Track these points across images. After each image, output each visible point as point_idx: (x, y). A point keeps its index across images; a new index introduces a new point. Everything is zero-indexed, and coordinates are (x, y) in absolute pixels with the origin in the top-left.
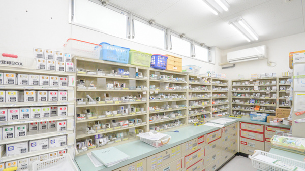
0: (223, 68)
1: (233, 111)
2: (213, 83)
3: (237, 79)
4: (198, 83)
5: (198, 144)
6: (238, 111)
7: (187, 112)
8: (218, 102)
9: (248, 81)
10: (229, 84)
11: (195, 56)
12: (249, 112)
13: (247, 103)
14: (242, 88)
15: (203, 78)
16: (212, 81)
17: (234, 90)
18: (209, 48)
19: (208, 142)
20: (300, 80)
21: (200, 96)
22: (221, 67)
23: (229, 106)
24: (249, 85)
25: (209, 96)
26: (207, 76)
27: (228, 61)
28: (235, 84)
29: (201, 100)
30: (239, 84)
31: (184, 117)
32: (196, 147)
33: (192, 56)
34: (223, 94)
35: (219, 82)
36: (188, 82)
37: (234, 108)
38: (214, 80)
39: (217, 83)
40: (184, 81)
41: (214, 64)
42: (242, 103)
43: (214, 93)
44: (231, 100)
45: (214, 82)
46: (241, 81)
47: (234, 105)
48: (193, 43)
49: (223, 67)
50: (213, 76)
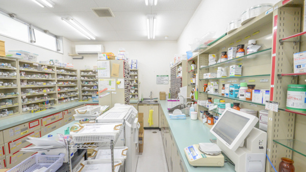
0: (74, 59)
1: (83, 96)
2: (56, 71)
3: (84, 69)
4: (36, 70)
5: (30, 128)
6: (87, 96)
7: (20, 100)
8: (66, 89)
9: (92, 71)
10: (78, 73)
11: (35, 42)
12: (91, 96)
13: (92, 89)
14: (88, 77)
15: (42, 66)
16: (55, 70)
17: (82, 78)
18: (56, 37)
19: (44, 125)
20: (101, 71)
21: (40, 83)
22: (71, 58)
23: (78, 92)
24: (92, 75)
25: (52, 83)
26: (48, 64)
27: (77, 53)
28: (82, 73)
29: (41, 88)
30: (86, 74)
31: (15, 105)
32: (27, 131)
33: (31, 41)
34: (70, 82)
35: (63, 70)
36: (18, 68)
37: (83, 94)
38: (58, 68)
39: (63, 71)
40: (12, 67)
41: (63, 54)
42: (89, 89)
43: (59, 81)
44: (81, 87)
45: (58, 71)
46: (88, 71)
47: (84, 91)
48: (32, 27)
49: (74, 57)
50: (57, 65)
